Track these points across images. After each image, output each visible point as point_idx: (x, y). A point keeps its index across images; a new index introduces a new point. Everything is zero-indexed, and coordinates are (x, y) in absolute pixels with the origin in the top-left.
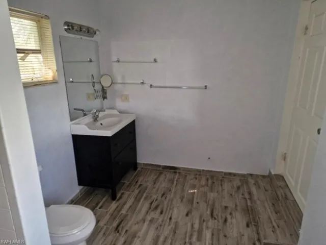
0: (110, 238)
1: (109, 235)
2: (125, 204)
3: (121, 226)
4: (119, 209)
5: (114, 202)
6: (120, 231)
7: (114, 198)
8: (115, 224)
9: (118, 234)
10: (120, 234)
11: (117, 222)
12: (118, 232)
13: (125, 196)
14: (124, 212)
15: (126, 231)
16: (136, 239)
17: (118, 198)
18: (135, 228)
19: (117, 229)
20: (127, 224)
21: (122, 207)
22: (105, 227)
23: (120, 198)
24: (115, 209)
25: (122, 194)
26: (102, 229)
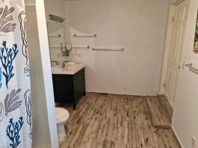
0: (75, 126)
1: (74, 125)
2: (81, 111)
3: (80, 121)
4: (78, 114)
5: (75, 111)
6: (80, 123)
7: (74, 109)
8: (77, 120)
9: (79, 124)
10: (80, 124)
11: (78, 119)
12: (79, 123)
13: (80, 108)
14: (81, 114)
15: (83, 123)
16: (89, 126)
17: (76, 109)
18: (87, 122)
19: (78, 122)
20: (83, 120)
21: (80, 112)
22: (72, 122)
23: (78, 109)
24: (76, 114)
25: (79, 107)
26: (70, 122)
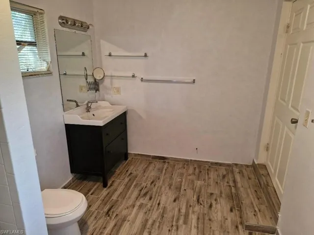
0: (101, 221)
1: (100, 219)
2: (116, 190)
3: (112, 210)
4: (109, 195)
5: (105, 189)
6: (110, 215)
7: (105, 185)
8: (106, 210)
9: (108, 218)
10: (111, 218)
11: (107, 208)
12: (109, 216)
13: (116, 184)
14: (114, 197)
15: (117, 215)
16: (126, 222)
17: (109, 185)
18: (125, 212)
19: (107, 213)
20: (118, 208)
21: (113, 193)
22: (97, 211)
23: (111, 185)
24: (106, 196)
25: (113, 182)
26: (93, 214)
